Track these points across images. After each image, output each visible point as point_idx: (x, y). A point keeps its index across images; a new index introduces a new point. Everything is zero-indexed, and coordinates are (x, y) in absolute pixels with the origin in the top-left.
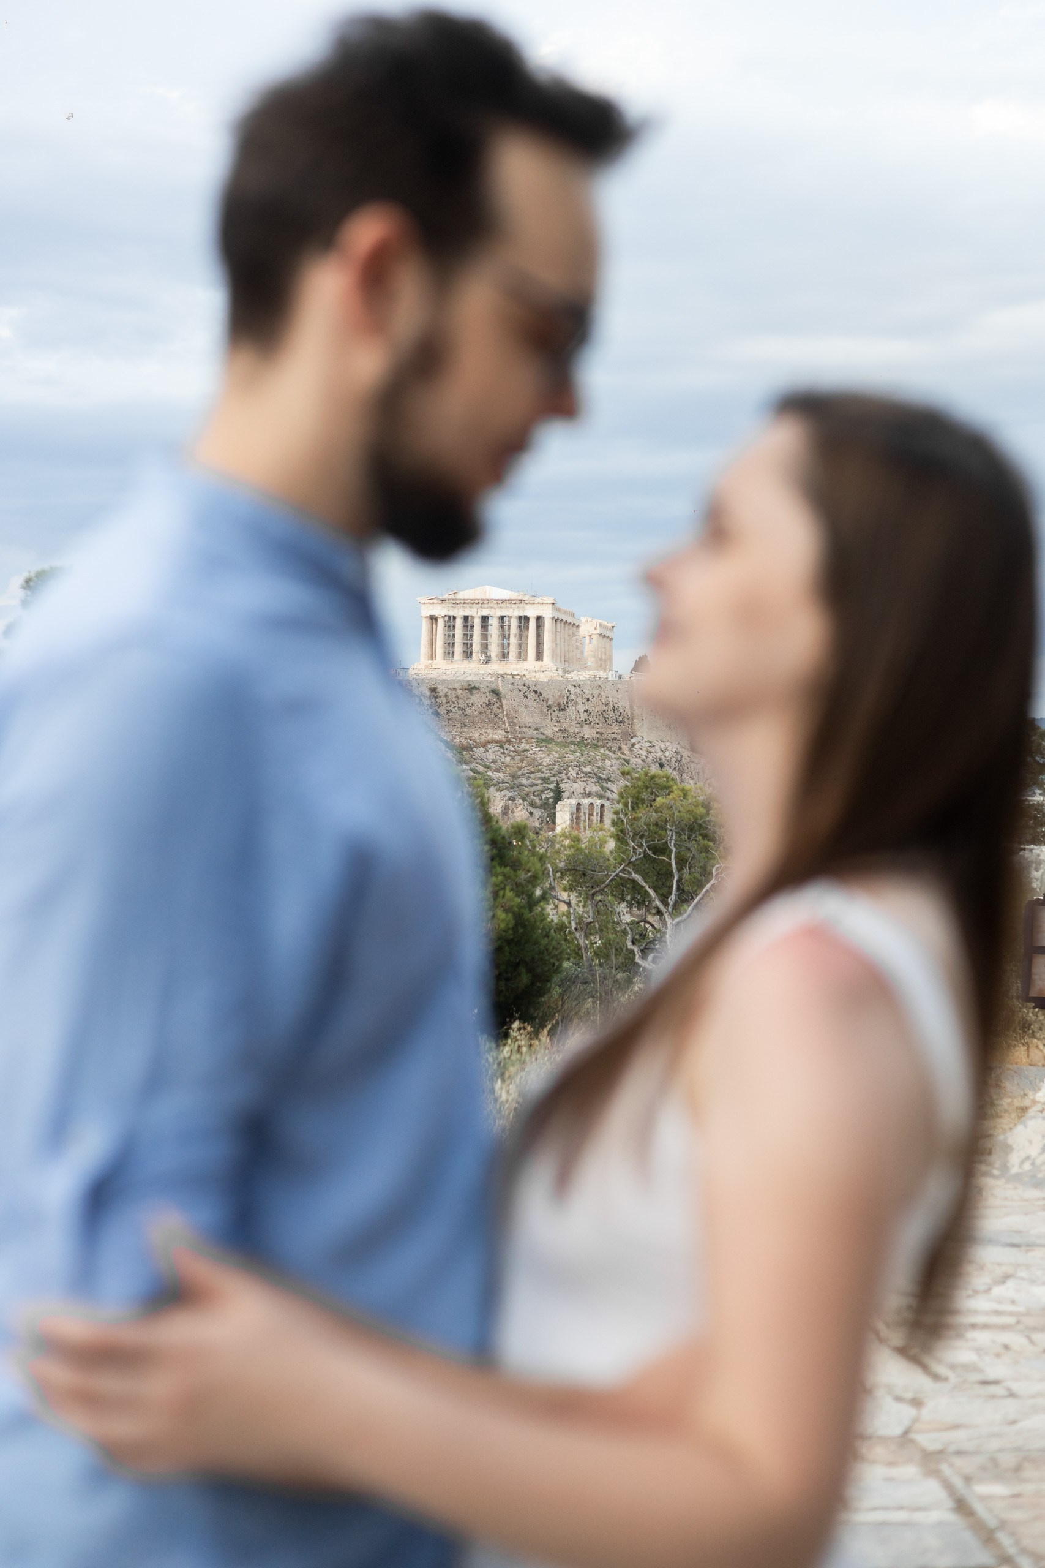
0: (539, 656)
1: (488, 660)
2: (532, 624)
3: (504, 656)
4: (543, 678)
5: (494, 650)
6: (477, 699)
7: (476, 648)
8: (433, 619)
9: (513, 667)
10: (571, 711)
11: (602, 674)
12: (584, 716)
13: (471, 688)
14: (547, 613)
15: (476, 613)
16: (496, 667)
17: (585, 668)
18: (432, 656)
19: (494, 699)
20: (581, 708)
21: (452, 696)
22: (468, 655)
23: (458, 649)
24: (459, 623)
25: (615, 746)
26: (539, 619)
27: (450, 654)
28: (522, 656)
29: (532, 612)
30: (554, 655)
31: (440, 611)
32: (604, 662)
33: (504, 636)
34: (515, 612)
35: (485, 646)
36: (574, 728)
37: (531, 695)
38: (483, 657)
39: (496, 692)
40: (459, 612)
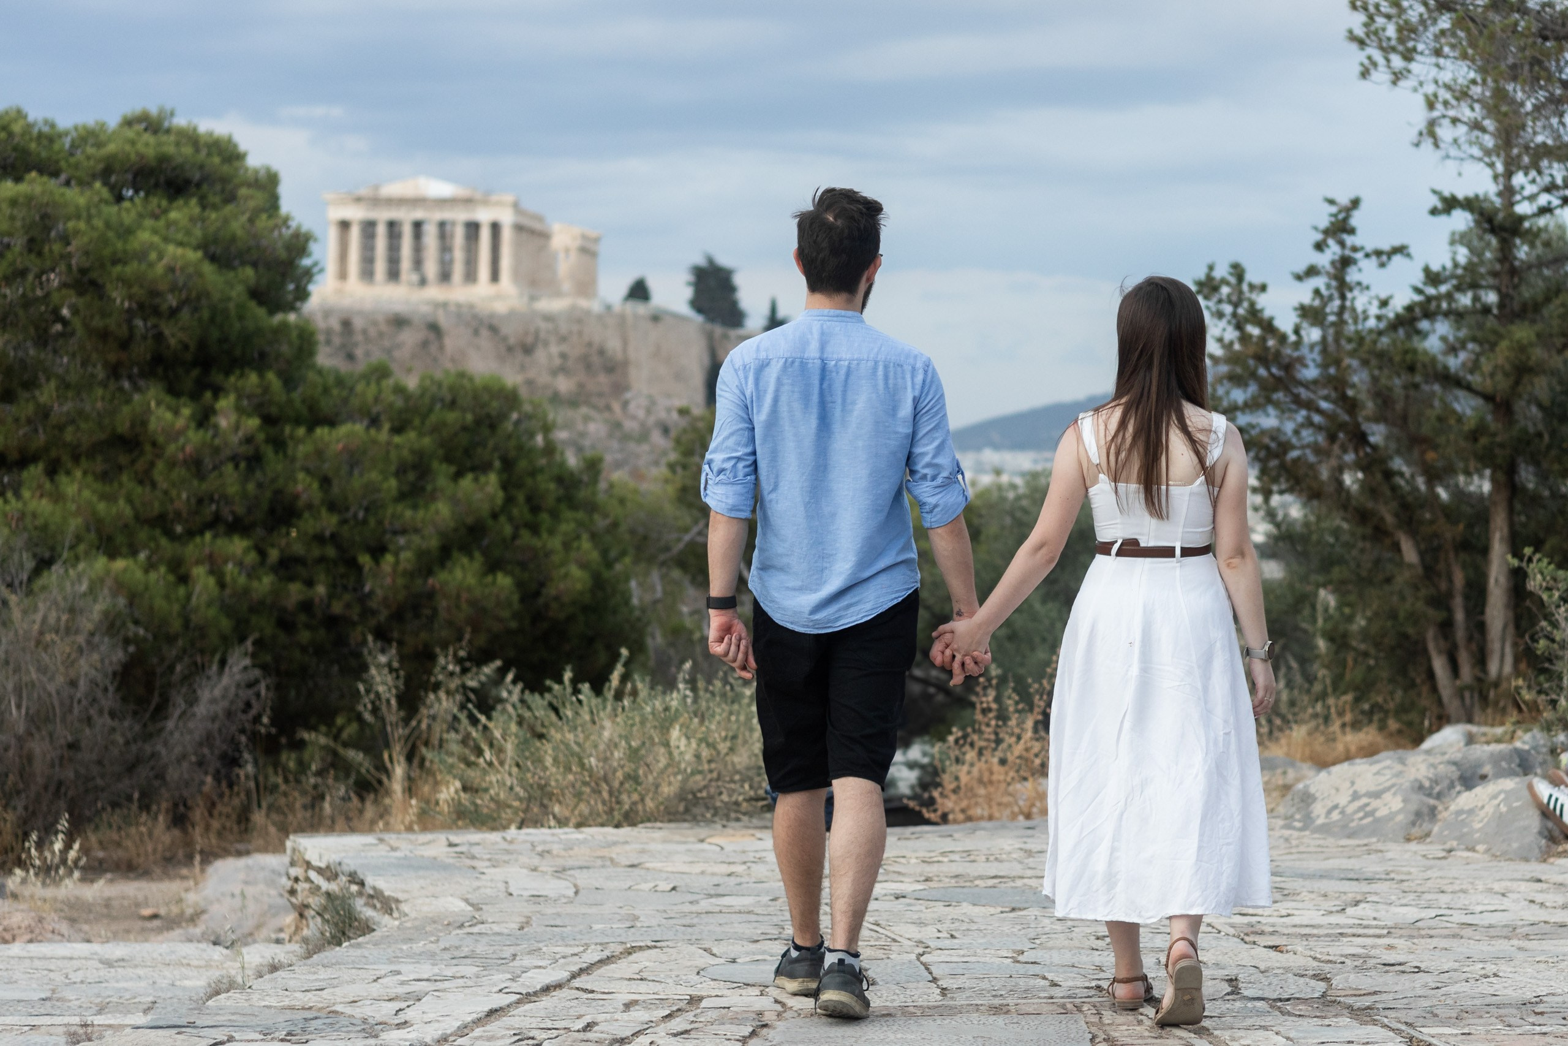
0: (495, 276)
1: (423, 282)
2: (485, 235)
3: (445, 276)
4: (501, 307)
5: (431, 268)
6: (409, 338)
7: (406, 263)
8: (345, 225)
9: (459, 293)
10: (540, 355)
11: (583, 303)
12: (557, 362)
13: (399, 322)
14: (507, 218)
15: (406, 217)
16: (434, 292)
17: (558, 294)
18: (343, 275)
19: (432, 336)
20: (554, 349)
21: (372, 332)
22: (394, 274)
23: (380, 266)
24: (381, 231)
25: (601, 403)
26: (495, 227)
27: (367, 274)
28: (471, 276)
29: (484, 216)
30: (516, 275)
31: (356, 214)
32: (586, 285)
33: (445, 247)
34: (460, 216)
35: (418, 263)
36: (544, 379)
37: (485, 333)
38: (415, 277)
39: (434, 328)
40: (383, 216)
